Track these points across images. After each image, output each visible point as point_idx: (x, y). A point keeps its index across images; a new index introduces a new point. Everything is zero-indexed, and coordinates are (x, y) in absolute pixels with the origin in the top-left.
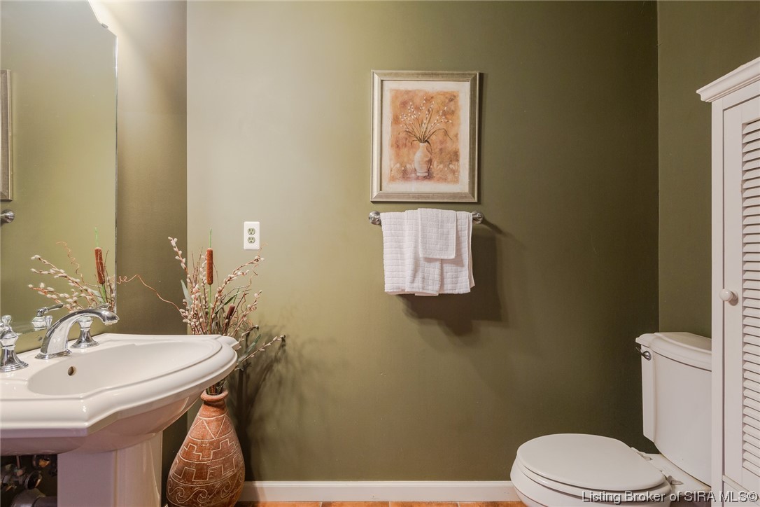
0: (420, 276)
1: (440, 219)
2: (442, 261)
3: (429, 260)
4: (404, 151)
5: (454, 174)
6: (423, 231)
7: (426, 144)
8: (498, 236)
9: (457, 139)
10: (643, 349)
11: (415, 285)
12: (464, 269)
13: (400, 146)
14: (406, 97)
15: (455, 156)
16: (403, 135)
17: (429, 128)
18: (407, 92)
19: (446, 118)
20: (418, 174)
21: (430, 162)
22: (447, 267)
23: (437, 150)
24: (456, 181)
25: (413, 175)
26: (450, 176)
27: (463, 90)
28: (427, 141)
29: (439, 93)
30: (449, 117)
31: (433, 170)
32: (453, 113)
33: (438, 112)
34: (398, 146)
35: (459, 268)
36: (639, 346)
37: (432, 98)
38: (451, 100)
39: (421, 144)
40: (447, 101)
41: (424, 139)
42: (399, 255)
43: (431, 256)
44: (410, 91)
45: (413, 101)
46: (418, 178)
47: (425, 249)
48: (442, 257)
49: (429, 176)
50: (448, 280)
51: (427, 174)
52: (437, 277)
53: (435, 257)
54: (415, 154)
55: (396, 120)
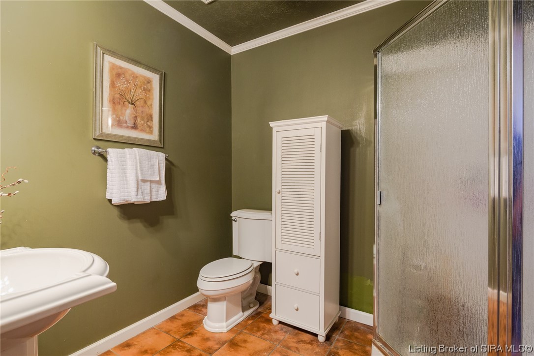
0: (140, 191)
1: (149, 156)
2: (151, 182)
3: (144, 181)
4: (119, 107)
5: (150, 128)
6: (140, 163)
7: (133, 106)
8: (172, 167)
9: (152, 108)
10: (233, 218)
11: (139, 197)
12: (162, 186)
13: (116, 103)
14: (120, 71)
15: (150, 118)
16: (117, 96)
17: (135, 96)
18: (121, 68)
19: (146, 93)
20: (128, 125)
21: (136, 117)
22: (154, 185)
23: (140, 111)
24: (151, 132)
25: (125, 125)
26: (148, 130)
27: (155, 79)
28: (133, 104)
29: (141, 76)
30: (147, 92)
31: (137, 124)
32: (149, 91)
33: (141, 87)
34: (114, 103)
35: (159, 186)
36: (231, 217)
37: (137, 77)
38: (148, 83)
39: (130, 105)
40: (146, 82)
41: (132, 102)
42: (124, 178)
43: (146, 179)
44: (123, 68)
45: (124, 75)
46: (128, 127)
47: (142, 174)
48: (151, 179)
49: (135, 127)
50: (154, 193)
51: (133, 126)
52: (149, 192)
53: (148, 179)
54: (126, 110)
55: (113, 85)
